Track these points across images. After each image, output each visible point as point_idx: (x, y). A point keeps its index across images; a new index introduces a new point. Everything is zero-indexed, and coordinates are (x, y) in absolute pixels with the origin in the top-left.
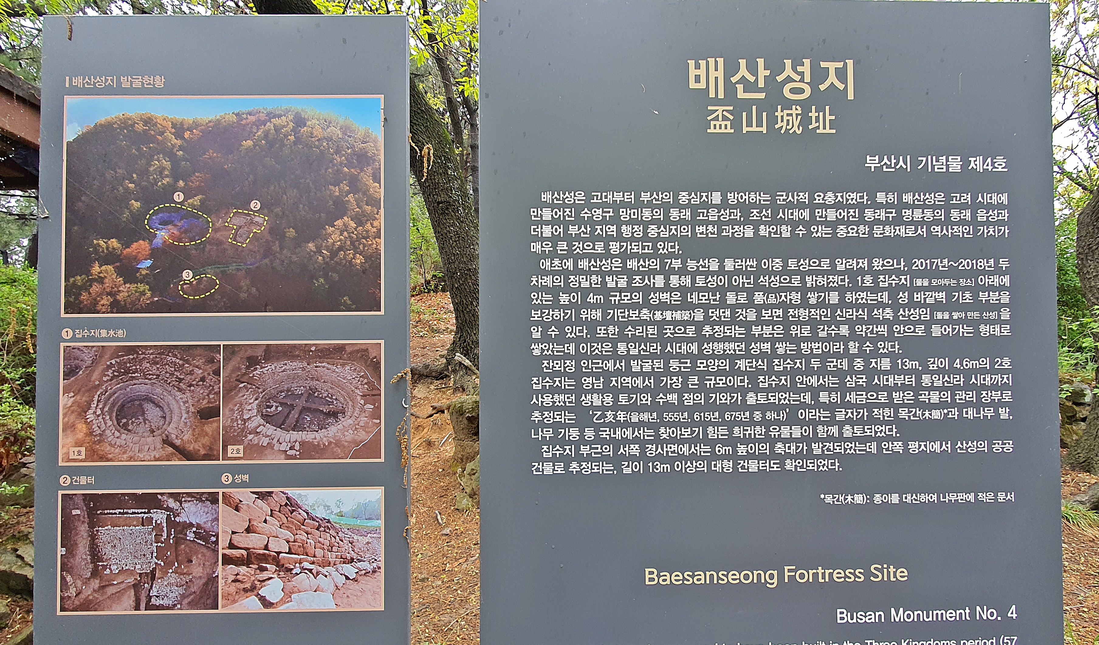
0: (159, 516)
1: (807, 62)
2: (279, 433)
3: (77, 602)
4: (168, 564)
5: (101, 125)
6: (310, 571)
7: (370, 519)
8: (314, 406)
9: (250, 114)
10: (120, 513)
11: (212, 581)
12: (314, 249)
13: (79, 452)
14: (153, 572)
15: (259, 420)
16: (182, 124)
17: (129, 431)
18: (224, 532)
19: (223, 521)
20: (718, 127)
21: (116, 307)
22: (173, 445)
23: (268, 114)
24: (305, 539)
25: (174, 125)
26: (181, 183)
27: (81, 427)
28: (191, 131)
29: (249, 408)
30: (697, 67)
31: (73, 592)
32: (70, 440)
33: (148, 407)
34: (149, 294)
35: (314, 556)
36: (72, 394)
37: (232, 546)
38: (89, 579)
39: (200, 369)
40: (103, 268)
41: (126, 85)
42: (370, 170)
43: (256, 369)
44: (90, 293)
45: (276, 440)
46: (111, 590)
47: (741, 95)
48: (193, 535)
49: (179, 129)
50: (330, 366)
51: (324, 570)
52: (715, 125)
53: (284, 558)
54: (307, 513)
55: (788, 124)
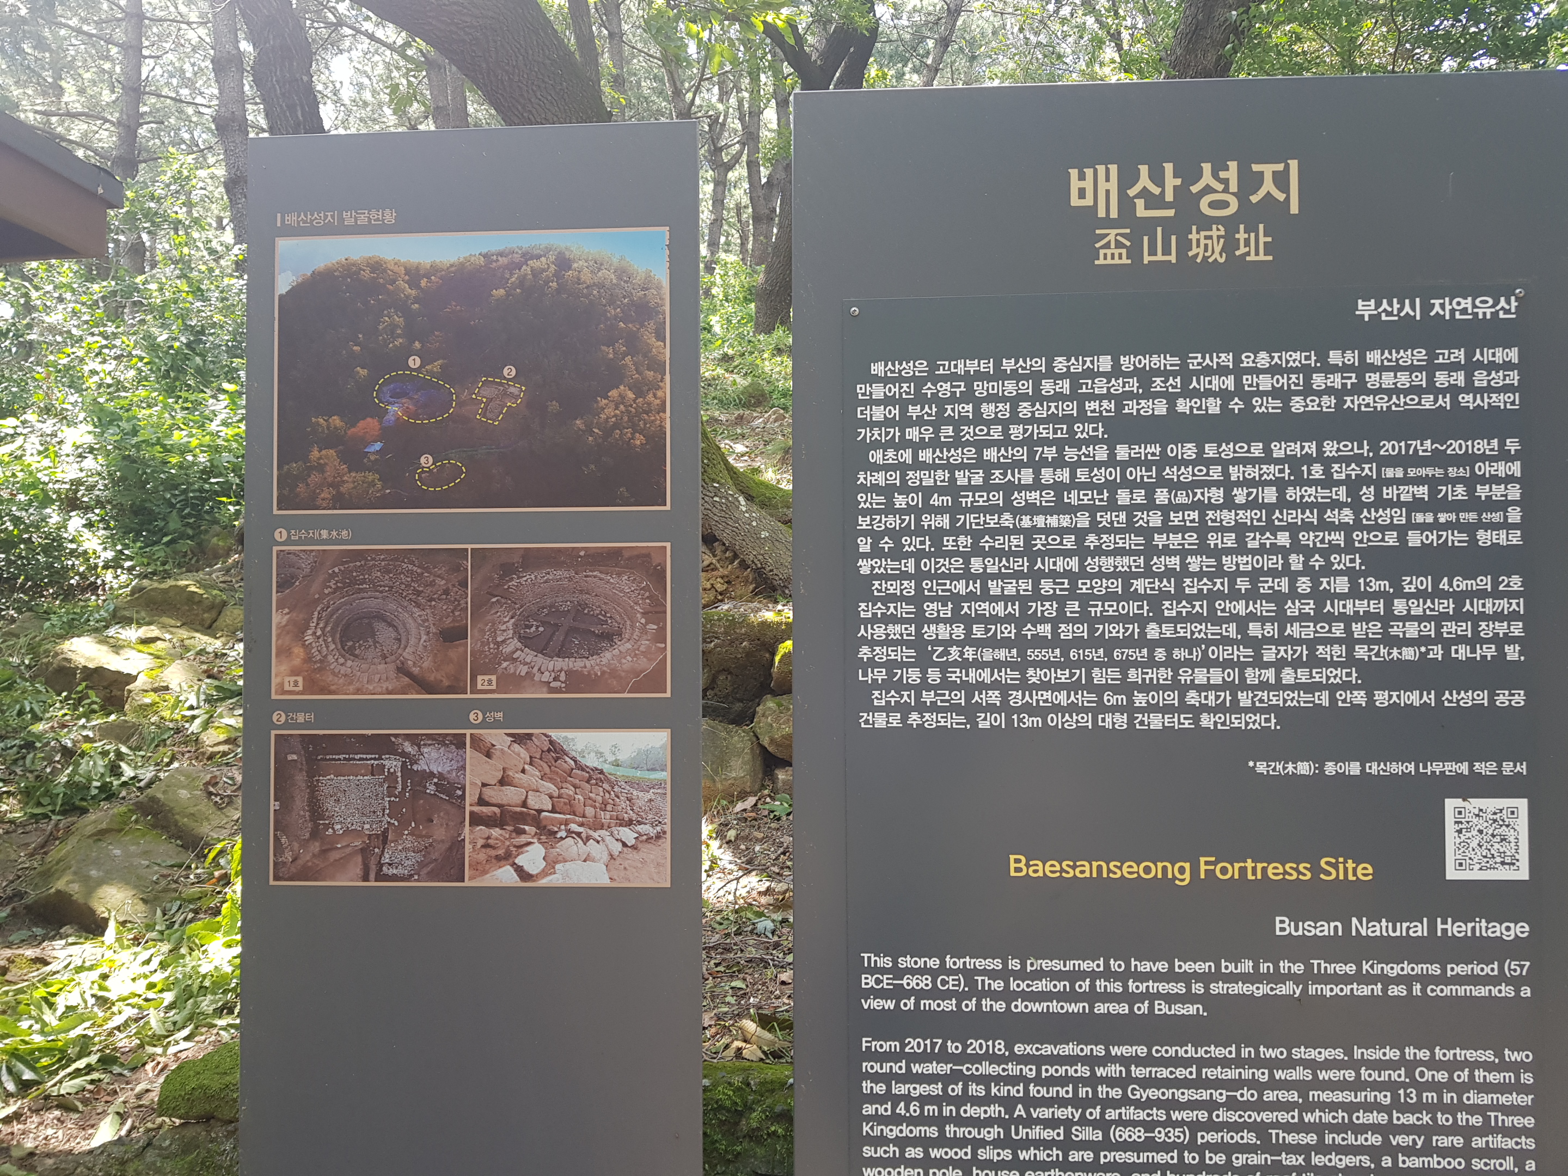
0: (392, 764)
1: (1233, 165)
2: (540, 659)
3: (293, 870)
4: (404, 824)
5: (320, 273)
6: (579, 834)
7: (653, 770)
8: (583, 626)
9: (501, 254)
10: (345, 759)
11: (457, 845)
12: (583, 427)
13: (296, 683)
14: (385, 833)
15: (515, 643)
16: (417, 268)
17: (356, 656)
18: (473, 784)
19: (472, 771)
20: (1109, 256)
21: (340, 501)
22: (409, 675)
23: (524, 255)
24: (571, 793)
25: (408, 272)
26: (417, 345)
27: (298, 651)
28: (429, 278)
29: (504, 627)
30: (1082, 177)
31: (288, 856)
32: (284, 668)
33: (379, 626)
34: (379, 485)
35: (584, 816)
36: (287, 610)
37: (482, 802)
38: (308, 840)
39: (443, 579)
40: (324, 452)
41: (349, 221)
42: (652, 325)
43: (512, 579)
44: (308, 485)
45: (536, 669)
46: (334, 855)
47: (1141, 211)
48: (433, 787)
49: (414, 274)
50: (603, 576)
51: (595, 835)
52: (1105, 255)
53: (546, 817)
54: (575, 761)
55: (1206, 250)
